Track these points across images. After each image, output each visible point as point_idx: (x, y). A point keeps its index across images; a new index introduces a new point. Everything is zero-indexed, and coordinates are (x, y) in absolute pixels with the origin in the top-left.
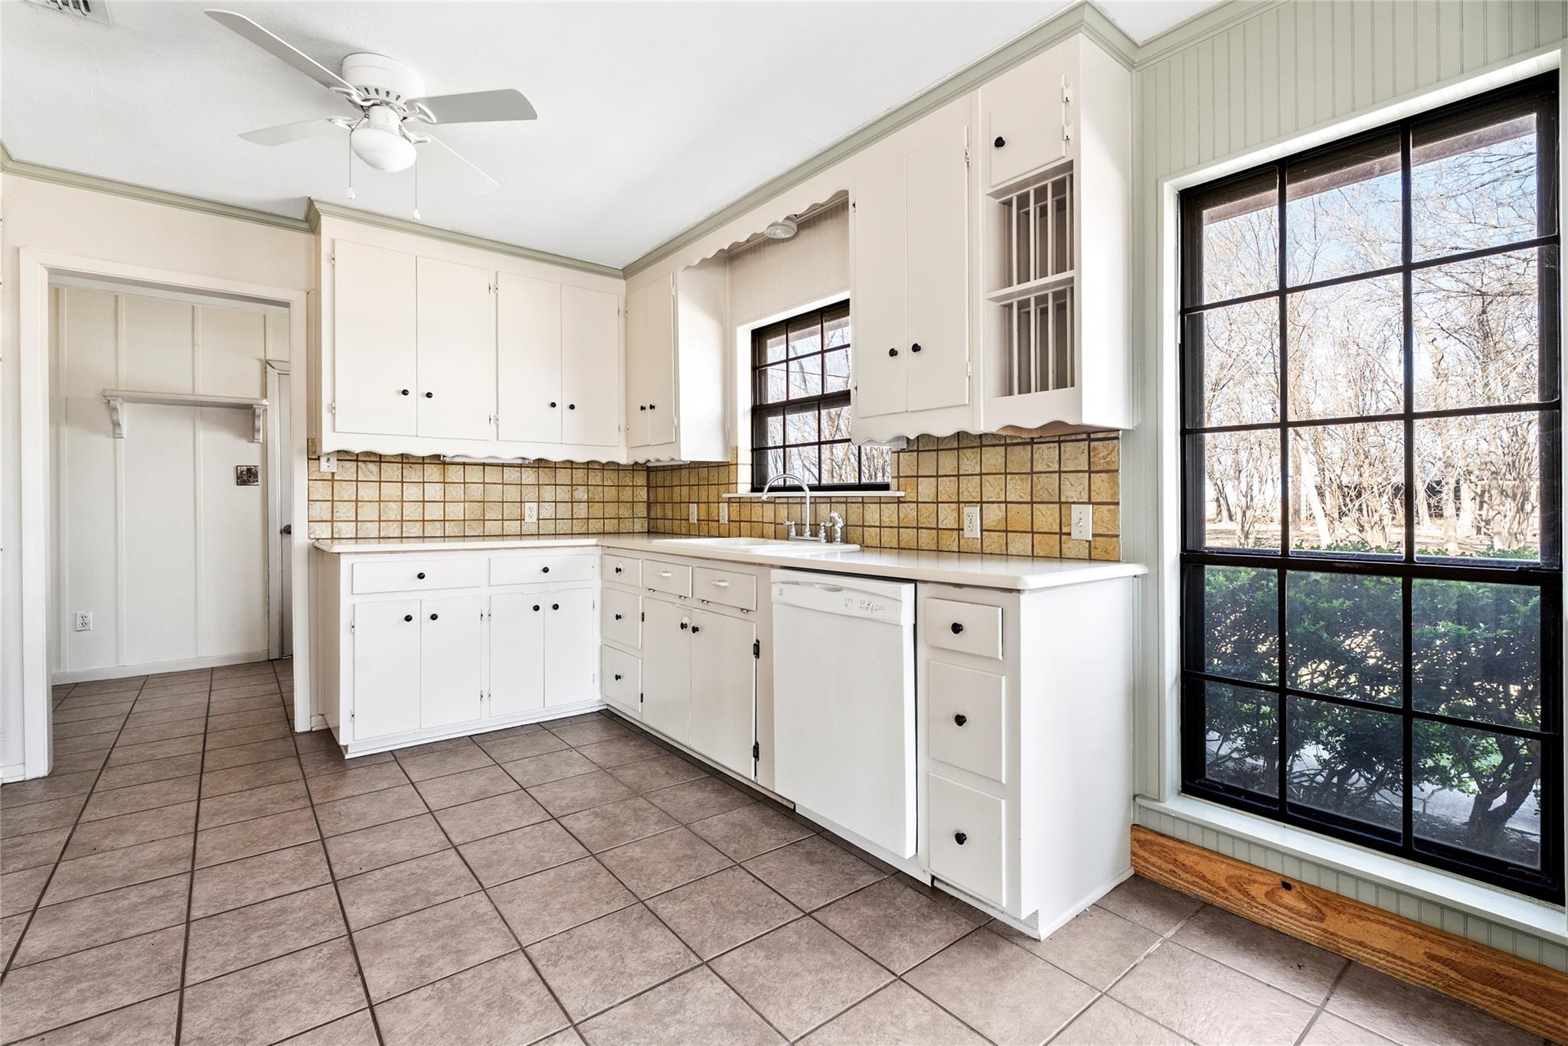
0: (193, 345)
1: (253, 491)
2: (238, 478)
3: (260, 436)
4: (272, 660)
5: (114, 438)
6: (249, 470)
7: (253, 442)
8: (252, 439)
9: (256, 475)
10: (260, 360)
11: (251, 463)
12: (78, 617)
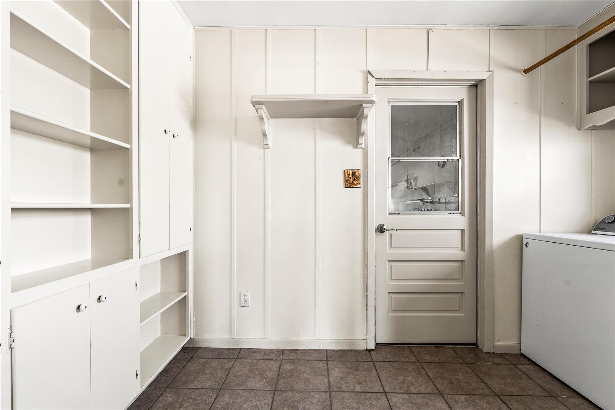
0: (315, 64)
1: (357, 192)
2: (346, 181)
3: (362, 140)
4: (370, 351)
5: (264, 149)
6: (354, 173)
7: (357, 147)
8: (356, 144)
9: (359, 178)
10: (362, 71)
11: (355, 167)
12: (242, 295)
